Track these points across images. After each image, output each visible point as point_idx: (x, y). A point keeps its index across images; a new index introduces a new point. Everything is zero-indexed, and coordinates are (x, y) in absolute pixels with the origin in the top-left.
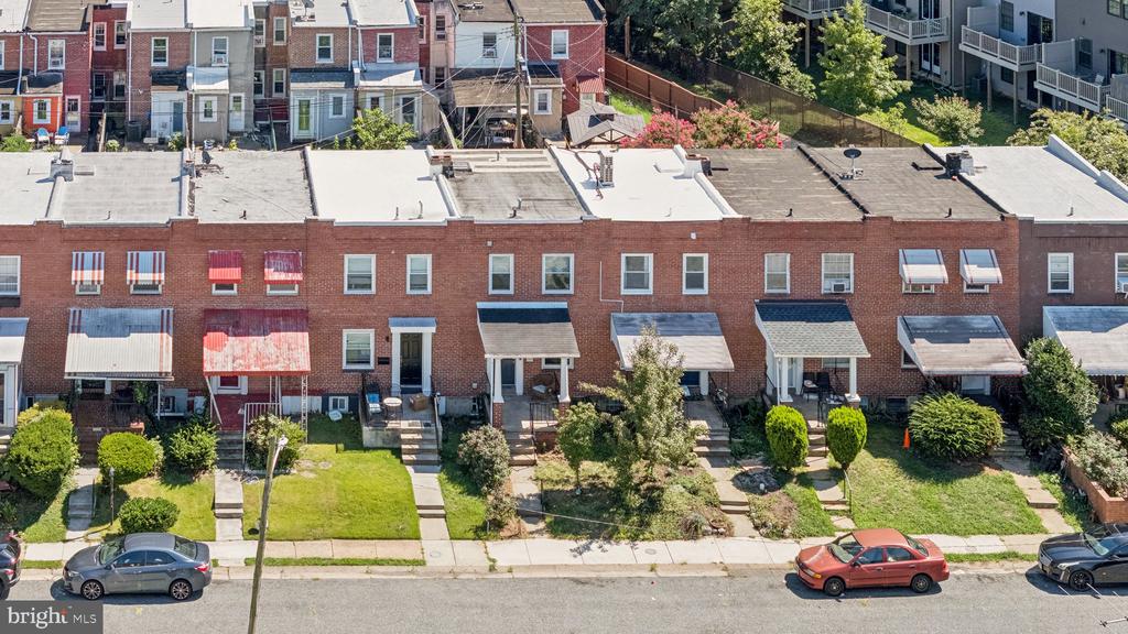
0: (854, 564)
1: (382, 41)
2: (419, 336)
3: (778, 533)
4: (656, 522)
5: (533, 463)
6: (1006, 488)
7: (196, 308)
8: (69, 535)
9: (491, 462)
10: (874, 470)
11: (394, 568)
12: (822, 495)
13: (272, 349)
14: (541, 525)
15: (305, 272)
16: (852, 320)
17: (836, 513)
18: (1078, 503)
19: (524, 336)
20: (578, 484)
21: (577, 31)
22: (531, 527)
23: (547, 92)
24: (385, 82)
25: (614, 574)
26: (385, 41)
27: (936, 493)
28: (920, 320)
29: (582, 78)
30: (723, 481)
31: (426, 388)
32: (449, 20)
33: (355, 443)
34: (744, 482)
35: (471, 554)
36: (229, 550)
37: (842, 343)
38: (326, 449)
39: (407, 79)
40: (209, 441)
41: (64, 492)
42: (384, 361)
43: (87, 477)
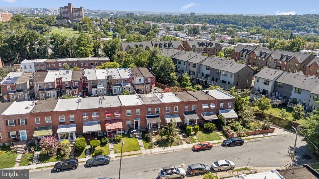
0: (201, 147)
1: (125, 80)
2: (138, 121)
3: (189, 143)
4: (173, 143)
5: (155, 137)
6: (216, 134)
7: (104, 120)
8: (86, 156)
9: (150, 138)
10: (200, 133)
11: (137, 155)
12: (194, 137)
13: (116, 125)
14: (158, 146)
15: (121, 113)
16: (196, 114)
17: (196, 139)
18: (225, 135)
19: (153, 120)
20: (162, 139)
21: (152, 78)
22: (156, 146)
23: (148, 86)
24: (126, 86)
25: (169, 152)
26: (126, 80)
27: (208, 135)
28: (204, 113)
29: (153, 84)
30: (181, 136)
31: (139, 128)
32: (134, 77)
33: (129, 137)
34: (183, 136)
35: (148, 151)
36: (112, 156)
37: (195, 117)
38: (125, 138)
39: (129, 85)
40: (107, 139)
41: (85, 150)
42: (133, 125)
43: (88, 147)
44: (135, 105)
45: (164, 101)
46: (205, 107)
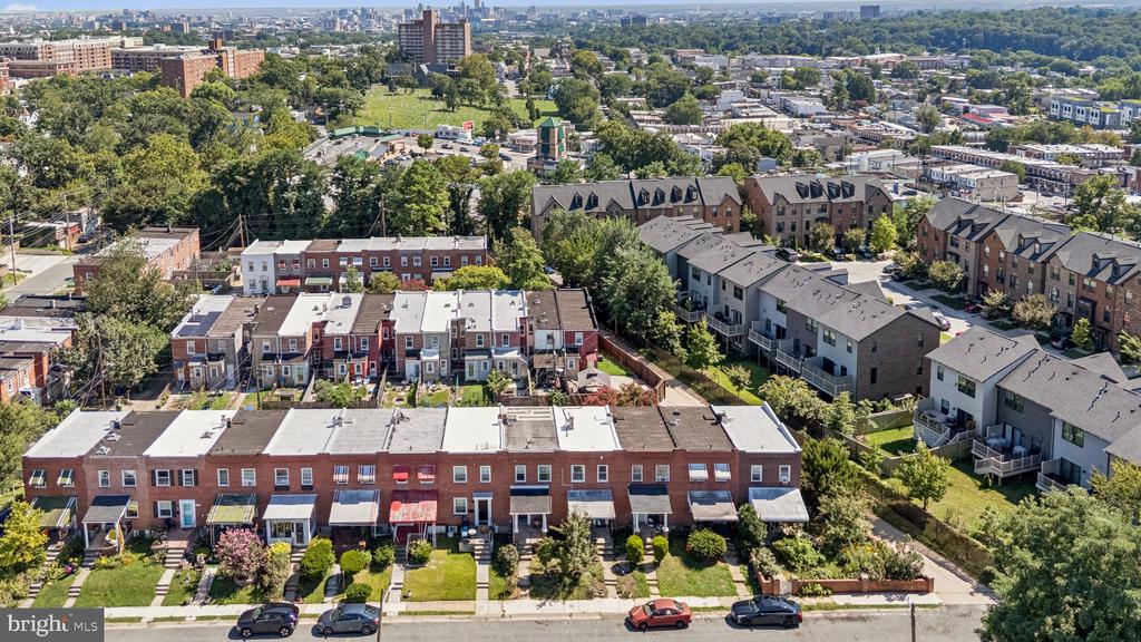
0: (651, 617)
1: (503, 338)
2: (486, 501)
3: (626, 597)
4: (576, 591)
5: (530, 560)
6: (725, 573)
7: (390, 489)
8: (326, 599)
9: (509, 562)
10: (672, 562)
11: (461, 616)
12: (648, 576)
13: (420, 510)
14: (528, 591)
15: (436, 474)
16: (666, 493)
17: (653, 585)
18: (753, 581)
19: (527, 503)
20: (546, 572)
21: (586, 334)
22: (523, 593)
23: (573, 359)
24: (505, 356)
25: (554, 618)
26: (505, 337)
27: (696, 576)
28: (697, 494)
29: (588, 353)
30: (607, 567)
31: (490, 523)
32: (534, 328)
33: (456, 551)
34: (617, 570)
35: (495, 607)
36: (393, 607)
37: (662, 505)
38: (444, 552)
39: (514, 354)
40: (390, 552)
41: (325, 579)
42: (472, 511)
43: (336, 570)
44: (479, 451)
45: (568, 443)
46: (698, 473)
